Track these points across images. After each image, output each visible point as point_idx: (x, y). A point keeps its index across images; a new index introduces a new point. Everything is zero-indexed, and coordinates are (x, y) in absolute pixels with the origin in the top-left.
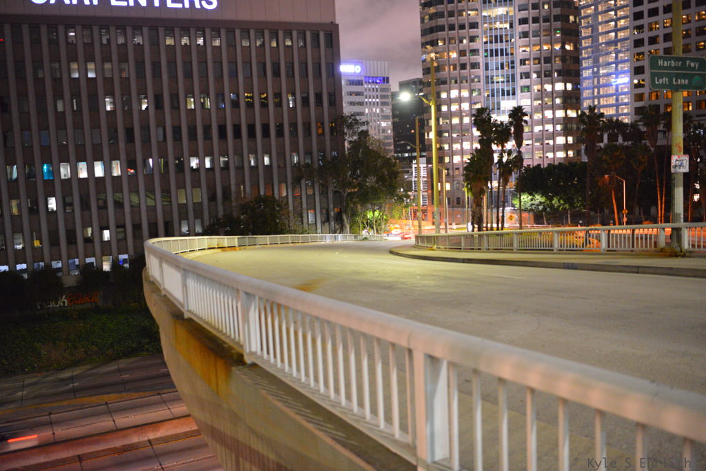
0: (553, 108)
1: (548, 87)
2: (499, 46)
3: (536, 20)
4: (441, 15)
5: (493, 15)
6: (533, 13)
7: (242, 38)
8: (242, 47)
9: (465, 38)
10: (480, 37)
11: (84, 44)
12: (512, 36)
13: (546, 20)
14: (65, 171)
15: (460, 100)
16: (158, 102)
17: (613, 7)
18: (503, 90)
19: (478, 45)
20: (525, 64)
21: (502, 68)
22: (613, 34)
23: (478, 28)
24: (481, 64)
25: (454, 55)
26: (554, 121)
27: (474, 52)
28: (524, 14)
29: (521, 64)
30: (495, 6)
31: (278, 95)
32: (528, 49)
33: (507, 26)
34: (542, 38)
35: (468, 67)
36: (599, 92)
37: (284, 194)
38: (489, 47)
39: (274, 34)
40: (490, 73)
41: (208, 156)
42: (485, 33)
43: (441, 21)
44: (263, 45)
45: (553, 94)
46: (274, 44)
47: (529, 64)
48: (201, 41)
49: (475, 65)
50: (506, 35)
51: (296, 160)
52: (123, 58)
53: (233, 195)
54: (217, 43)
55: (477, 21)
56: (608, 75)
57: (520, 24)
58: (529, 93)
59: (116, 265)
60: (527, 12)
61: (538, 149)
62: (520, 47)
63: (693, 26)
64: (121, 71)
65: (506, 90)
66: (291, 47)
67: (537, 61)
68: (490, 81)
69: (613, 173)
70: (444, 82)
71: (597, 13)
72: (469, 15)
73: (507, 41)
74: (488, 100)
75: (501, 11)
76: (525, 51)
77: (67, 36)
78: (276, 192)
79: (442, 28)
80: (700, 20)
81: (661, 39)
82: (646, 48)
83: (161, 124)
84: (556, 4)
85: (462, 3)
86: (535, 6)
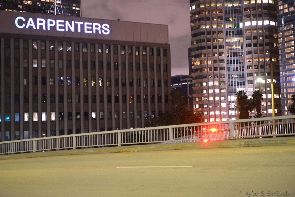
0: (266, 93)
1: (263, 81)
2: (235, 58)
3: (255, 45)
4: (204, 41)
5: (232, 42)
6: (254, 41)
7: (121, 50)
8: (121, 54)
9: (217, 54)
10: (225, 53)
11: (42, 50)
12: (242, 53)
13: (261, 45)
15: (214, 87)
18: (238, 82)
19: (224, 57)
20: (250, 69)
21: (237, 70)
22: (293, 54)
23: (223, 48)
24: (225, 68)
25: (210, 62)
26: (266, 100)
27: (222, 61)
28: (249, 42)
29: (248, 69)
30: (233, 37)
31: (138, 80)
32: (251, 60)
33: (240, 47)
34: (259, 55)
35: (218, 69)
36: (286, 85)
38: (230, 58)
39: (138, 49)
40: (230, 73)
42: (228, 51)
43: (203, 44)
45: (265, 85)
46: (137, 54)
47: (252, 68)
48: (100, 51)
49: (222, 68)
50: (239, 52)
55: (223, 45)
57: (247, 47)
58: (252, 84)
60: (250, 40)
62: (247, 59)
64: (59, 64)
65: (239, 82)
66: (146, 55)
67: (256, 67)
68: (230, 77)
70: (205, 77)
72: (219, 41)
73: (240, 56)
74: (229, 88)
75: (236, 39)
76: (249, 61)
79: (204, 48)
83: (78, 93)
84: (266, 37)
85: (215, 35)
86: (255, 38)
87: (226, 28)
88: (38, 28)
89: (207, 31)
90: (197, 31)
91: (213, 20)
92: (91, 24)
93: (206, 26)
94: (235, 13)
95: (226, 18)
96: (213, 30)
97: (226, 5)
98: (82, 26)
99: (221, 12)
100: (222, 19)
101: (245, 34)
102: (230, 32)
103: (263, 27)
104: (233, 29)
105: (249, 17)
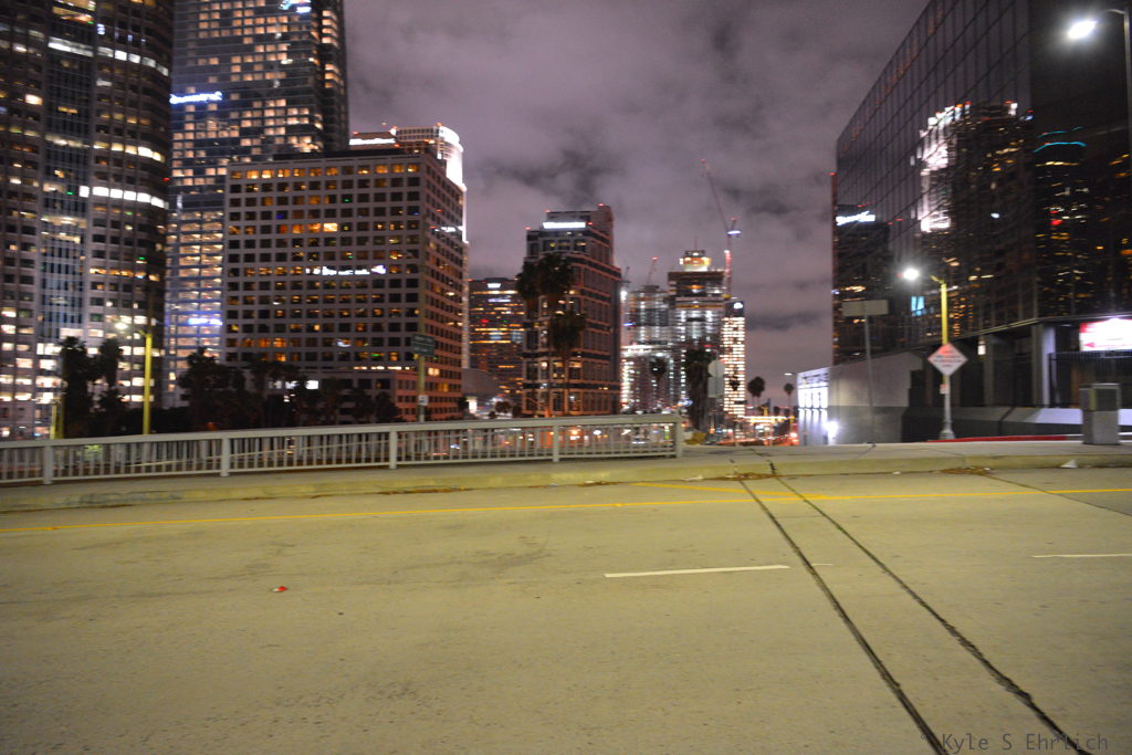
0: (131, 343)
1: (126, 320)
2: (64, 261)
3: (115, 240)
5: (57, 223)
6: (111, 231)
9: (15, 244)
10: (37, 246)
12: (82, 253)
13: (128, 243)
17: (197, 241)
18: (65, 316)
19: (34, 254)
20: (97, 288)
21: (66, 289)
22: (197, 270)
23: (34, 234)
24: (36, 280)
26: (131, 359)
27: (28, 263)
28: (100, 230)
29: (92, 288)
30: (62, 213)
32: (103, 272)
33: (77, 240)
34: (121, 262)
35: (17, 280)
36: (177, 331)
38: (49, 260)
40: (48, 292)
42: (45, 242)
45: (132, 328)
47: (103, 289)
49: (28, 280)
50: (75, 250)
55: (35, 226)
56: (188, 313)
57: (94, 241)
58: (100, 323)
60: (104, 229)
63: (289, 279)
65: (69, 315)
67: (113, 287)
68: (46, 300)
71: (178, 244)
72: (23, 216)
73: (74, 258)
74: (43, 325)
75: (68, 220)
76: (98, 273)
80: (295, 274)
81: (256, 286)
82: (241, 293)
85: (14, 201)
86: (116, 224)
87: (46, 190)
91: (12, 164)
94: (71, 161)
95: (47, 168)
96: (11, 189)
97: (49, 138)
99: (35, 149)
100: (36, 168)
101: (91, 212)
102: (55, 201)
103: (135, 206)
104: (62, 195)
105: (106, 179)
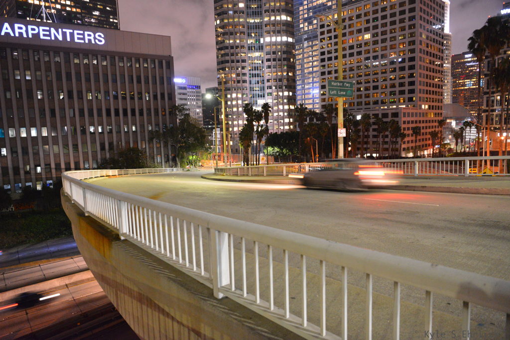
0: (283, 104)
1: (281, 94)
2: (257, 72)
3: (274, 60)
4: (227, 55)
5: (253, 56)
6: (273, 56)
7: (119, 61)
8: (119, 66)
9: (240, 67)
10: (247, 67)
11: (24, 60)
12: (263, 67)
13: (279, 60)
14: (12, 133)
15: (237, 99)
16: (70, 95)
17: (311, 55)
18: (259, 95)
19: (246, 71)
20: (269, 82)
21: (258, 83)
22: (311, 69)
23: (246, 62)
24: (248, 81)
25: (234, 76)
26: (283, 111)
27: (244, 74)
28: (268, 57)
29: (267, 82)
30: (254, 52)
31: (140, 93)
32: (271, 74)
33: (260, 62)
34: (278, 69)
35: (241, 82)
36: (305, 97)
37: (144, 147)
38: (251, 72)
39: (138, 61)
40: (252, 86)
41: (100, 125)
42: (250, 65)
43: (227, 58)
44: (131, 66)
45: (283, 97)
46: (138, 66)
47: (271, 82)
48: (95, 62)
49: (244, 81)
50: (260, 67)
51: (150, 128)
52: (48, 69)
53: (115, 147)
54: (105, 63)
55: (246, 59)
56: (309, 89)
57: (267, 61)
58: (271, 96)
59: (45, 186)
60: (270, 55)
61: (276, 125)
62: (267, 73)
63: (348, 66)
64: (47, 76)
66: (147, 67)
67: (275, 81)
68: (252, 89)
69: (312, 137)
70: (229, 90)
71: (303, 58)
72: (242, 55)
73: (260, 70)
74: (251, 99)
75: (257, 54)
76: (269, 75)
77: (12, 55)
78: (139, 145)
79: (227, 62)
80: (351, 64)
81: (333, 72)
82: (326, 76)
83: (72, 107)
84: (284, 52)
85: (239, 49)
86: (274, 53)
87: (249, 43)
88: (17, 35)
89: (231, 45)
90: (221, 46)
91: (236, 34)
92: (82, 32)
93: (229, 41)
94: (256, 28)
95: (248, 33)
96: (237, 45)
97: (248, 20)
98: (72, 35)
99: (244, 27)
100: (244, 34)
101: (265, 49)
102: (252, 47)
103: (281, 43)
104: (254, 44)
105: (269, 33)
